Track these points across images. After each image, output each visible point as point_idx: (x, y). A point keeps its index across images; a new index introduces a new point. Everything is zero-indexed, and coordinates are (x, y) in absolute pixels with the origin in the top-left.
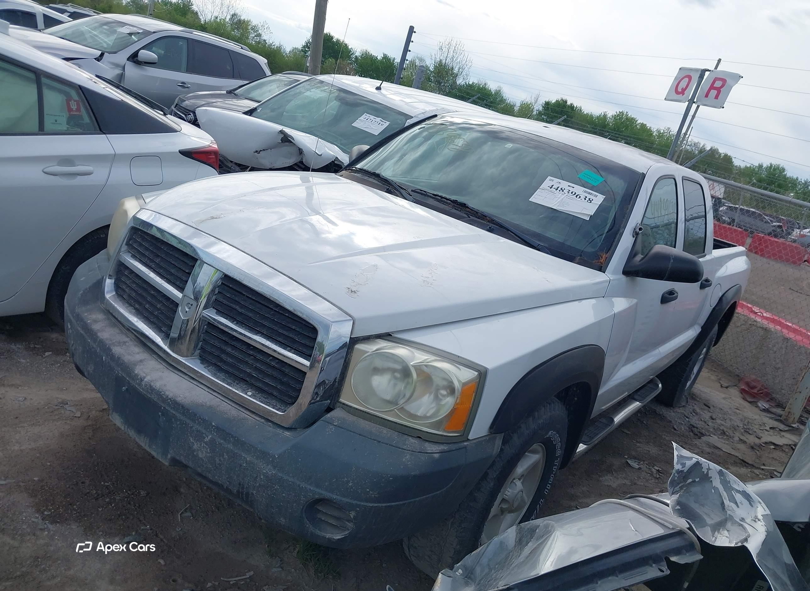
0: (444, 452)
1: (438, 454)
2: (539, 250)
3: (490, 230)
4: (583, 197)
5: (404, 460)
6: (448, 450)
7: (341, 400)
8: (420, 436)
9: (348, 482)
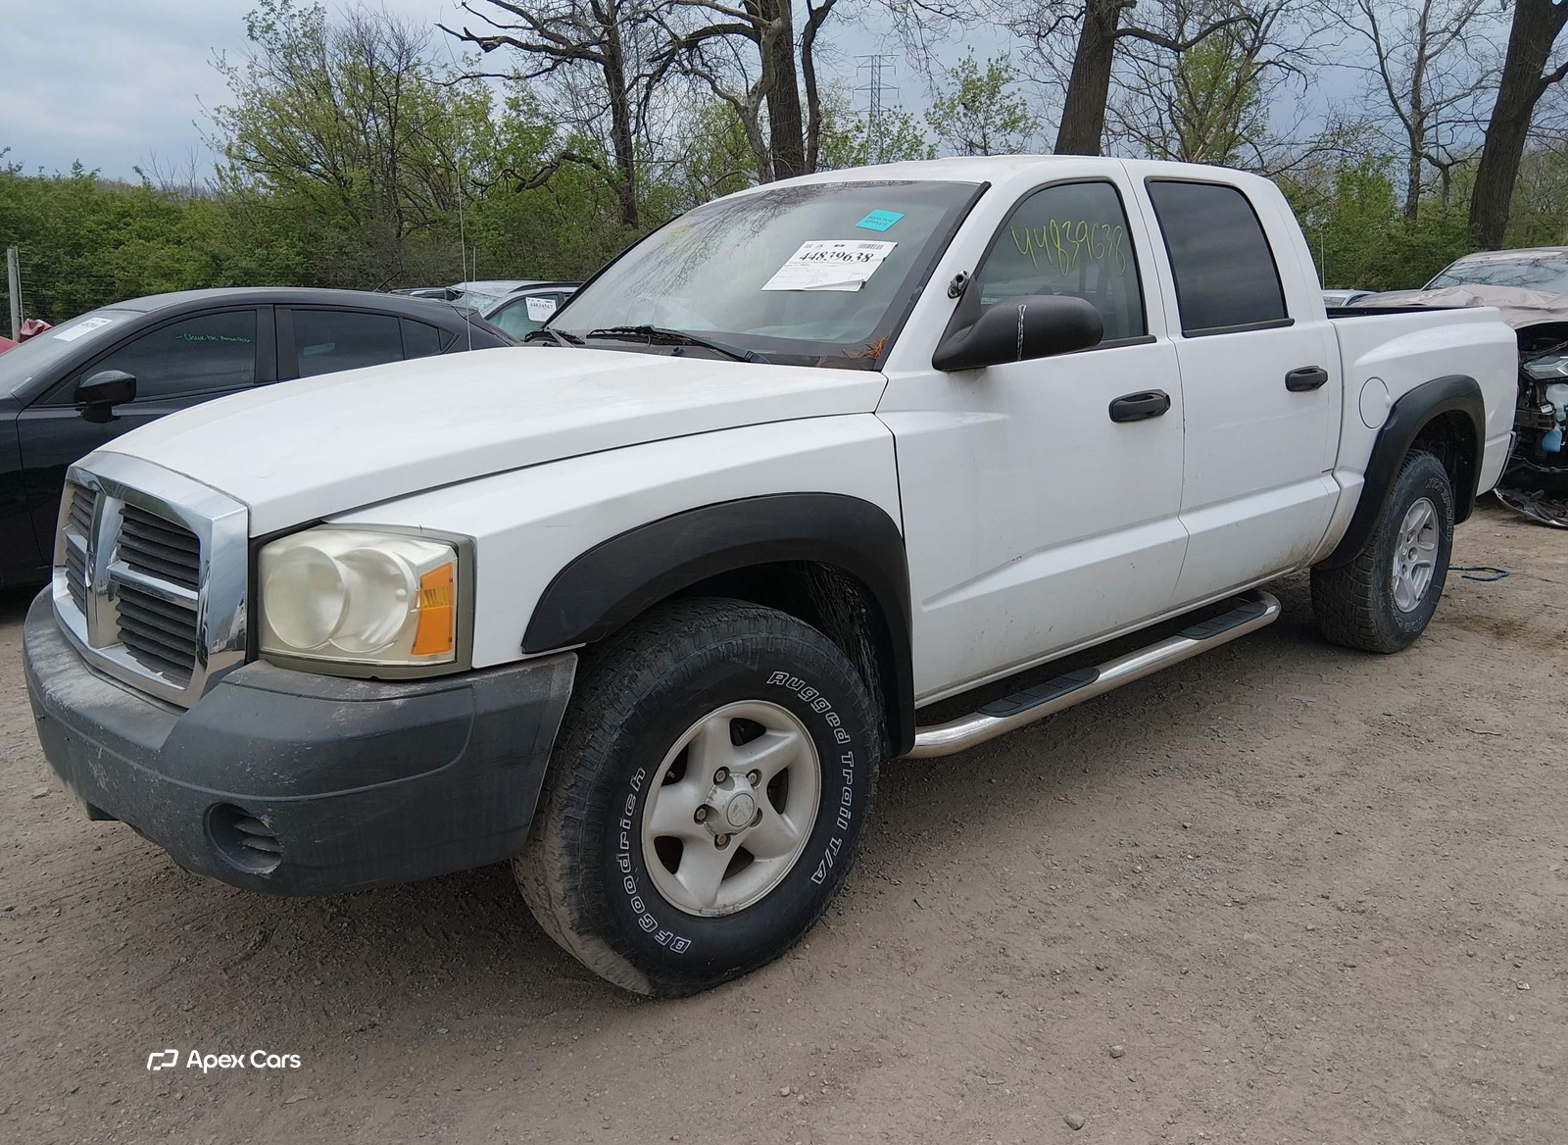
0: (415, 696)
1: (402, 700)
2: (749, 362)
3: (677, 353)
4: (854, 258)
5: (334, 716)
6: (424, 692)
7: (265, 648)
8: (375, 676)
9: (245, 766)
